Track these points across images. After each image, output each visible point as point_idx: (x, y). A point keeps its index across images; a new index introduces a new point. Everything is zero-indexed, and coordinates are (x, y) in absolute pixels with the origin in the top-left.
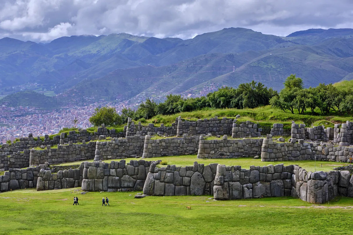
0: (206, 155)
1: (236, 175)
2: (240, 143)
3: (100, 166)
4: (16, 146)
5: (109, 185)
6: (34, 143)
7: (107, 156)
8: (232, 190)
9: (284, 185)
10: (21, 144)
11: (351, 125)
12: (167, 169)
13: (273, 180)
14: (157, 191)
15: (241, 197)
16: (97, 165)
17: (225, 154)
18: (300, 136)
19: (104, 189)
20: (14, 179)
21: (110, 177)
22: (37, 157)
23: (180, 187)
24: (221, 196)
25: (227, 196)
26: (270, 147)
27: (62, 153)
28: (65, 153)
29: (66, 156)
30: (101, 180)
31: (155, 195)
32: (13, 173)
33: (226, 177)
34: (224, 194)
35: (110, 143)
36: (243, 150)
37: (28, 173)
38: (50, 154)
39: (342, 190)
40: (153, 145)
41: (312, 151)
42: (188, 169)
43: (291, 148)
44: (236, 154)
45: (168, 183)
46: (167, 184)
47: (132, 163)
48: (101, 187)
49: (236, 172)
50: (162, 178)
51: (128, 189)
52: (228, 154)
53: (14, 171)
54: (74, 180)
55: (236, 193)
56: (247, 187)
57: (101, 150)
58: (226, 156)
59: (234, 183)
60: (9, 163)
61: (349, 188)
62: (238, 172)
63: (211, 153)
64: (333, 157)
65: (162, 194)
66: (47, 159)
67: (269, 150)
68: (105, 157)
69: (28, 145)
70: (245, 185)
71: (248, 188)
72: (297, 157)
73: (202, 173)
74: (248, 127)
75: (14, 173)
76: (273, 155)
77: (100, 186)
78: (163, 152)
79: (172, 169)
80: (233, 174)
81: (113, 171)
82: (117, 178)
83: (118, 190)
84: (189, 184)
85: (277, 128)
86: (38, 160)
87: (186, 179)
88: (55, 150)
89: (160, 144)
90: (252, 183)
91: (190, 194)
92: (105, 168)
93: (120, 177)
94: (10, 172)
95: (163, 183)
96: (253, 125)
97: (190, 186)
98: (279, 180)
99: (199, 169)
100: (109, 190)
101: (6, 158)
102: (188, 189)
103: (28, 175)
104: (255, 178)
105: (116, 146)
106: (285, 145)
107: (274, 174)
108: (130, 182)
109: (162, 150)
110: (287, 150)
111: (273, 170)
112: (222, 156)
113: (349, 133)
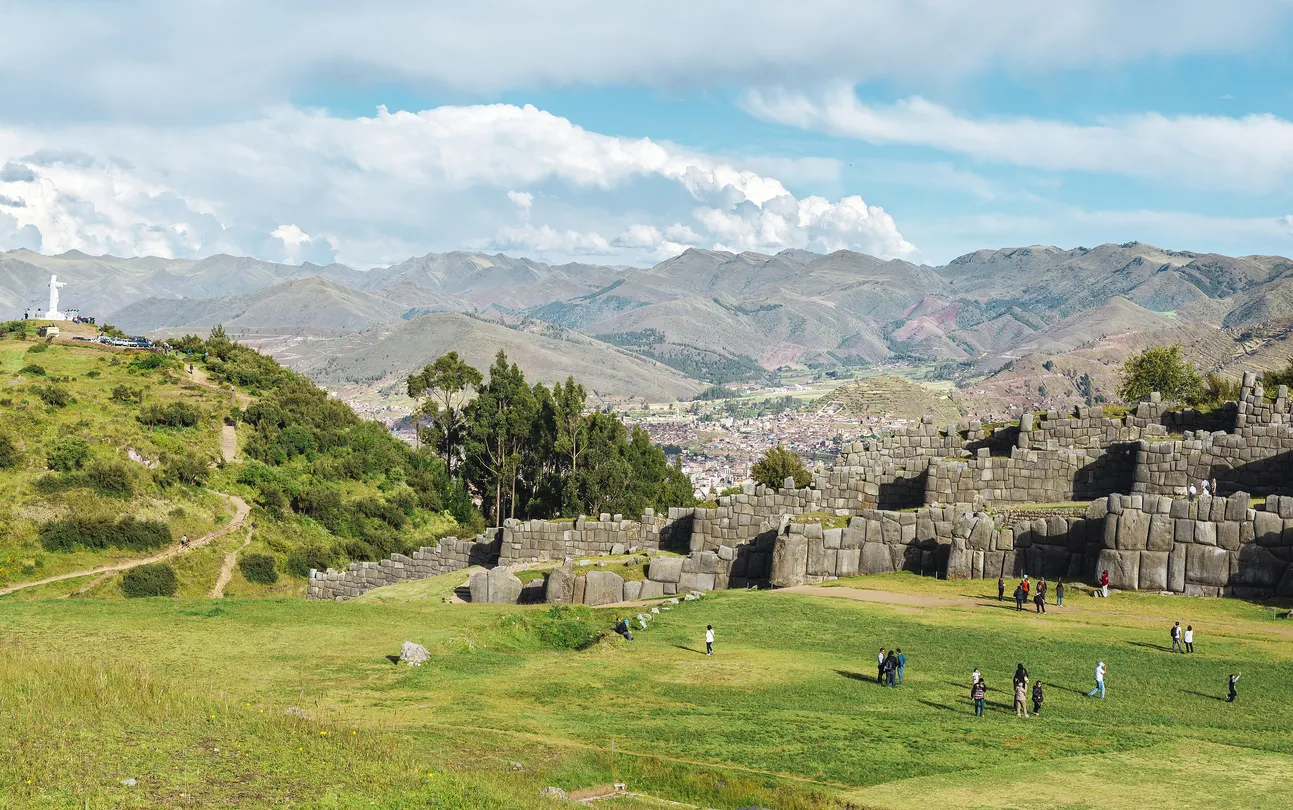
5: (1191, 573)
6: (938, 445)
7: (1174, 486)
10: (897, 445)
20: (877, 541)
21: (1194, 547)
22: (948, 481)
27: (1025, 472)
28: (1036, 473)
29: (1037, 484)
30: (1165, 555)
32: (873, 523)
35: (1183, 446)
37: (920, 527)
48: (1161, 579)
51: (1256, 590)
54: (1067, 554)
57: (1153, 467)
60: (860, 497)
66: (978, 490)
68: (1166, 490)
75: (878, 523)
81: (1206, 527)
82: (1219, 551)
83: (1222, 591)
86: (949, 491)
88: (1002, 465)
93: (1231, 550)
94: (867, 519)
100: (1189, 588)
103: (919, 531)
105: (1205, 458)
108: (1264, 567)
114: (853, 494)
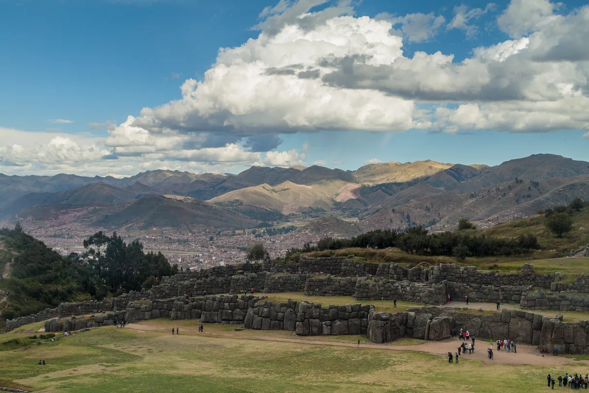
0: (311, 293)
1: (316, 313)
2: (342, 282)
3: (217, 299)
4: (175, 279)
5: (223, 318)
8: (312, 327)
9: (361, 324)
11: (445, 267)
12: (265, 305)
13: (351, 318)
14: (255, 324)
15: (320, 333)
16: (214, 299)
17: (328, 291)
18: (397, 277)
19: (219, 321)
20: (156, 309)
21: (224, 310)
23: (274, 322)
24: (301, 332)
25: (307, 332)
26: (362, 287)
27: (206, 286)
30: (216, 312)
31: (254, 329)
32: (155, 304)
33: (307, 314)
34: (303, 330)
35: (242, 278)
36: (344, 289)
38: (195, 287)
39: (409, 331)
40: (272, 281)
41: (402, 291)
42: (283, 305)
43: (382, 288)
44: (338, 292)
45: (264, 317)
46: (264, 319)
47: (243, 298)
48: (216, 320)
49: (316, 309)
50: (260, 313)
52: (331, 292)
53: (157, 302)
55: (315, 330)
56: (325, 324)
57: (235, 284)
58: (329, 294)
59: (313, 320)
60: (164, 293)
61: (414, 329)
62: (318, 310)
63: (316, 290)
64: (418, 298)
65: (259, 327)
67: (362, 290)
68: (238, 291)
69: (185, 278)
70: (324, 323)
71: (327, 326)
72: (388, 297)
73: (294, 310)
74: (355, 267)
76: (365, 294)
77: (216, 318)
78: (281, 288)
79: (270, 305)
80: (314, 311)
81: (226, 304)
82: (230, 311)
83: (231, 322)
84: (282, 320)
85: (383, 268)
87: (280, 314)
88: (200, 284)
89: (278, 281)
90: (331, 321)
91: (283, 329)
92: (220, 302)
93: (233, 310)
94: (153, 302)
95: (260, 318)
96: (360, 265)
97: (283, 321)
98: (356, 319)
99: (292, 305)
100: (223, 322)
101: (162, 289)
102: (281, 324)
104: (333, 316)
105: (248, 281)
106: (377, 285)
107: (351, 312)
108: (240, 315)
109: (279, 286)
110: (378, 290)
111: (350, 309)
112: (324, 294)
113: (442, 275)
114: (162, 293)
